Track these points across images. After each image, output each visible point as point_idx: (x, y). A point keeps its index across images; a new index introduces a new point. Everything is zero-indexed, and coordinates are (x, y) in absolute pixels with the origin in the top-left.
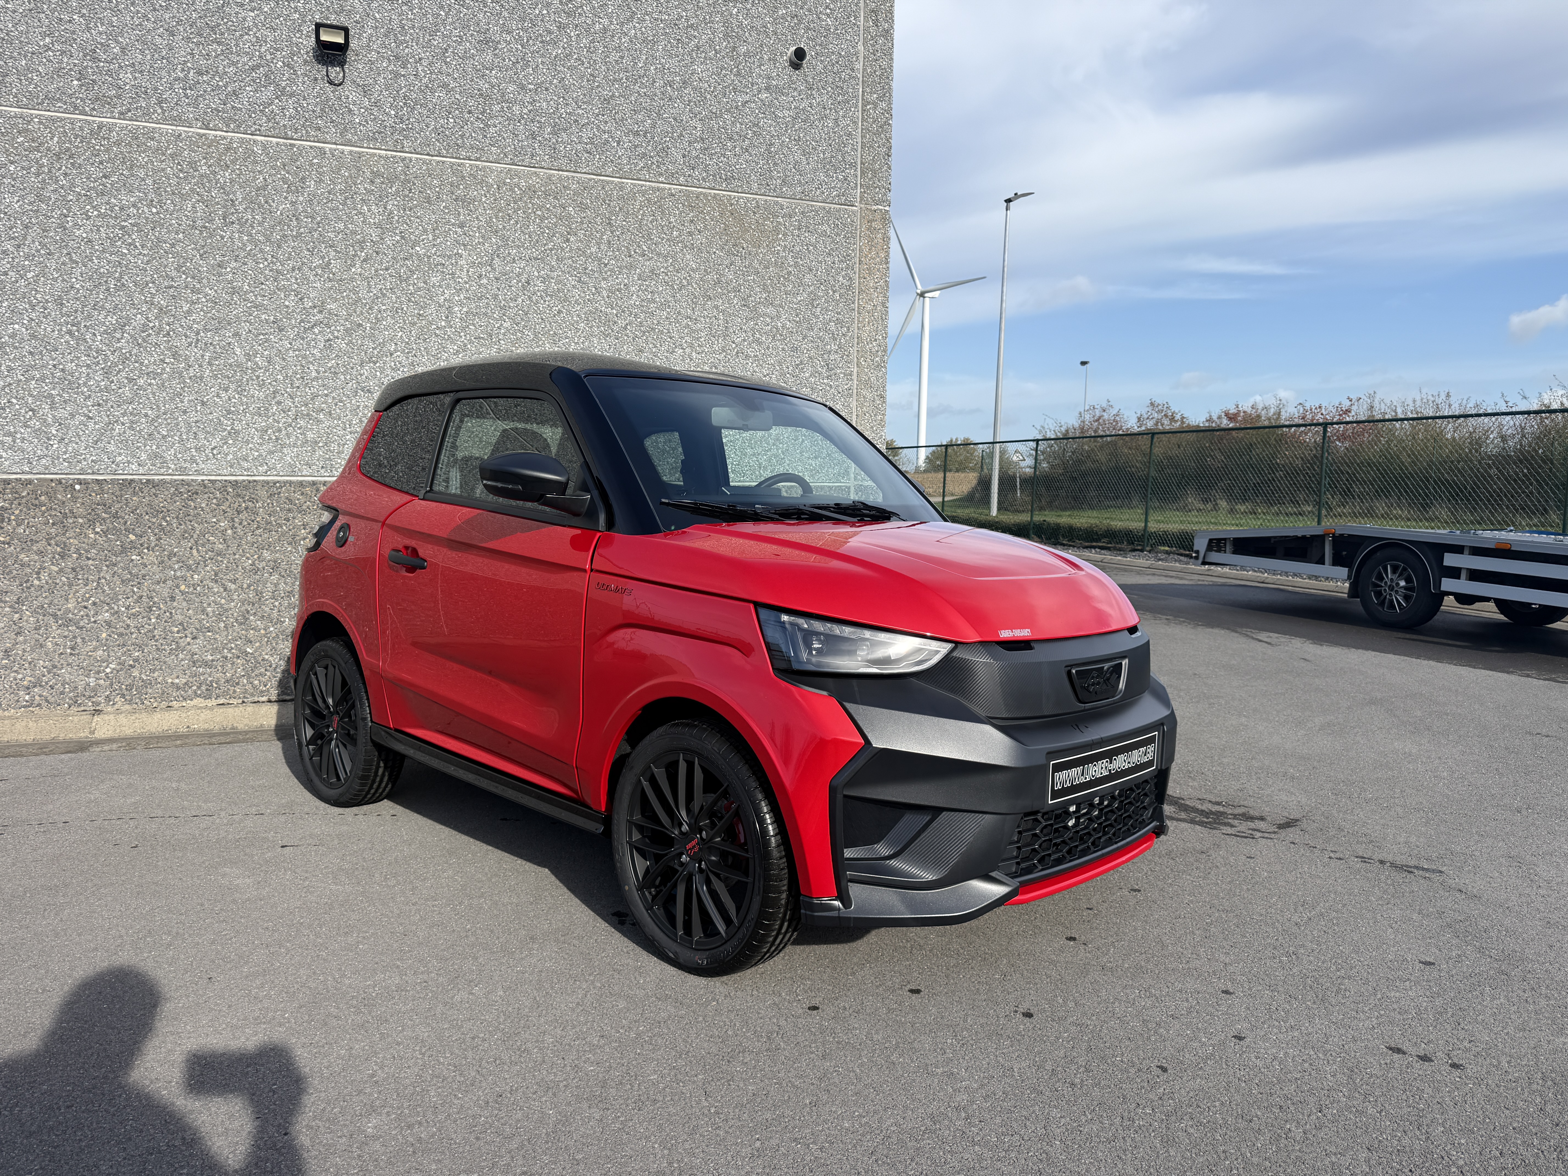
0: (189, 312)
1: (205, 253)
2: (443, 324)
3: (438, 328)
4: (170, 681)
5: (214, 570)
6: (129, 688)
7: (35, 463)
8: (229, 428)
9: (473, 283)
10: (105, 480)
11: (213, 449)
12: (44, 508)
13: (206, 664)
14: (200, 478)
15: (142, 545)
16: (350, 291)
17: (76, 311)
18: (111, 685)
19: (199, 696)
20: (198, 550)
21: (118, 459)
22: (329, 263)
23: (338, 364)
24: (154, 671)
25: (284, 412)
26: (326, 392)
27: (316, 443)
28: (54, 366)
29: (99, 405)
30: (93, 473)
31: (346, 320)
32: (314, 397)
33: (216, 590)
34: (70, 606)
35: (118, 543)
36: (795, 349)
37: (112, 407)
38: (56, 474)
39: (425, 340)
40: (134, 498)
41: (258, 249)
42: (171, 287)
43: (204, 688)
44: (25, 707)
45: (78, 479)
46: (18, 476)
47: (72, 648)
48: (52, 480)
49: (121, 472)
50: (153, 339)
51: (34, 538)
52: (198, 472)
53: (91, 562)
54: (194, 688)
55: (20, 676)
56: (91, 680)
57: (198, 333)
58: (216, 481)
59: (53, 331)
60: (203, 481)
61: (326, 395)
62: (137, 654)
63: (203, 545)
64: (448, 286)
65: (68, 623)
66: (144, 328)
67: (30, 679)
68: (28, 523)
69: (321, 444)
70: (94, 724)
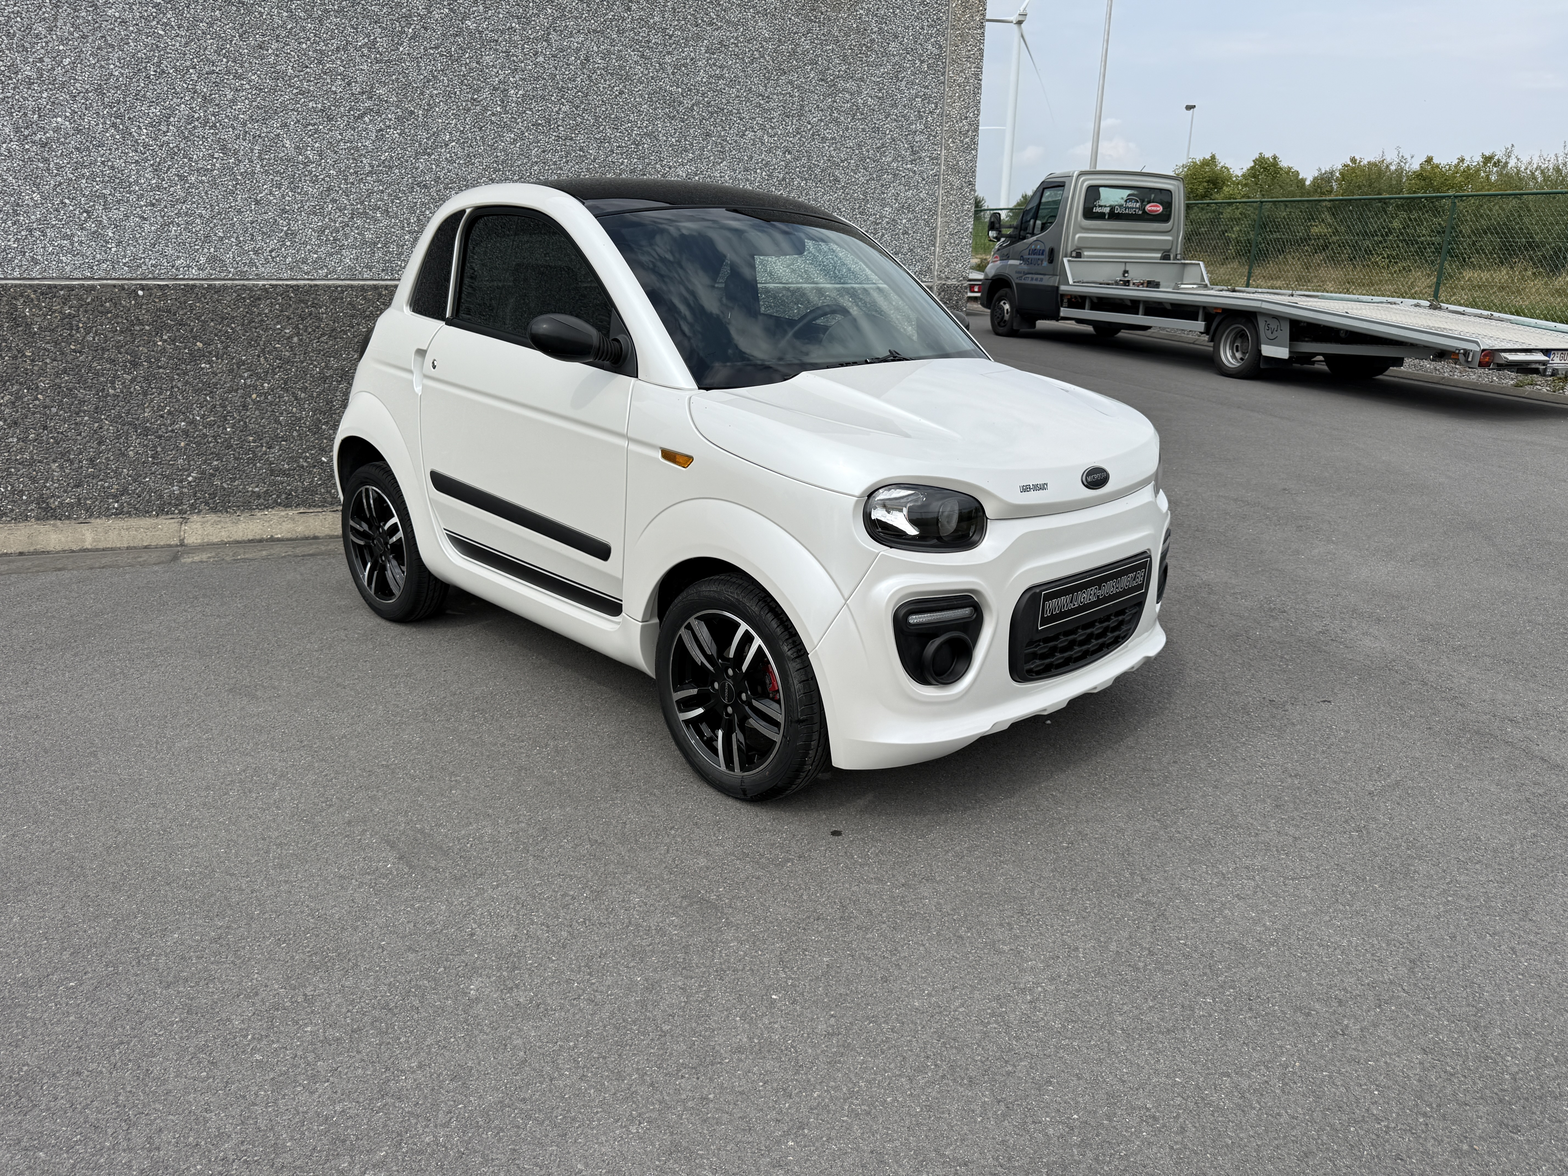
0: (234, 101)
1: (245, 32)
2: (498, 109)
3: (493, 114)
4: (250, 489)
5: (282, 379)
6: (213, 495)
7: (95, 268)
8: (285, 229)
9: (529, 62)
10: (167, 285)
11: (271, 251)
12: (109, 315)
13: (284, 473)
14: (261, 283)
15: (210, 353)
16: (399, 74)
17: (118, 102)
18: (195, 494)
19: (280, 504)
20: (266, 358)
21: (178, 263)
22: (374, 42)
23: (392, 157)
24: (235, 479)
25: (340, 211)
26: (381, 188)
27: (375, 244)
28: (103, 163)
29: (153, 205)
30: (154, 279)
31: (397, 107)
32: (370, 193)
33: (286, 398)
34: (146, 414)
35: (186, 351)
36: (876, 130)
37: (166, 207)
38: (118, 279)
39: (481, 129)
40: (198, 304)
41: (299, 27)
42: (213, 72)
43: (284, 496)
44: (116, 514)
45: (140, 285)
46: (81, 282)
47: (153, 458)
48: (115, 286)
49: (181, 276)
50: (199, 131)
51: (104, 345)
52: (259, 277)
53: (161, 370)
54: (274, 496)
55: (106, 485)
56: (175, 488)
57: (244, 124)
58: (276, 285)
59: (97, 125)
60: (264, 285)
61: (382, 192)
62: (215, 463)
63: (269, 352)
64: (502, 67)
65: (146, 432)
66: (190, 120)
67: (116, 487)
68: (96, 332)
69: (379, 246)
70: (182, 533)
